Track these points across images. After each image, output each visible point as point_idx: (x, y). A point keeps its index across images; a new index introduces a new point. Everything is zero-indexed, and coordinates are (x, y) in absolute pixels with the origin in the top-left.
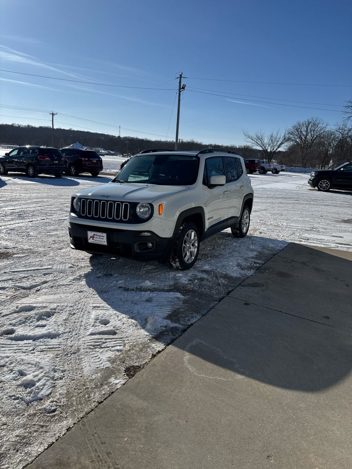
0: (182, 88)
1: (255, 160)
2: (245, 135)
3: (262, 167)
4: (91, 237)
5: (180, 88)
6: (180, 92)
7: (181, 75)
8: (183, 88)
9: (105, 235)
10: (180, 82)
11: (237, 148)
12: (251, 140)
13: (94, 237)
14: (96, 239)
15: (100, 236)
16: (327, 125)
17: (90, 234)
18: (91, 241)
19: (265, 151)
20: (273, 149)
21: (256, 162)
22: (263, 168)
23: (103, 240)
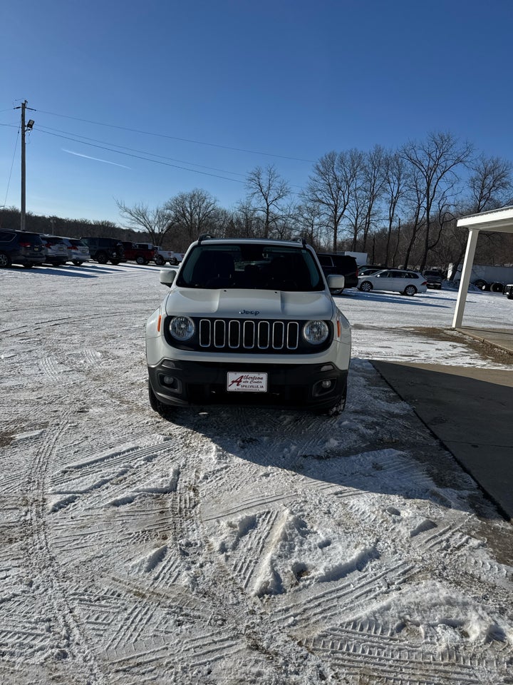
0: (27, 126)
1: (147, 246)
2: (120, 207)
3: (160, 255)
4: (233, 382)
5: (23, 126)
6: (24, 132)
7: (24, 105)
8: (30, 126)
9: (264, 376)
10: (23, 116)
11: (91, 225)
12: (129, 215)
13: (240, 381)
14: (245, 384)
15: (254, 378)
16: (215, 201)
17: (232, 376)
18: (232, 388)
19: (152, 233)
20: (162, 230)
21: (150, 248)
22: (161, 257)
23: (259, 385)
